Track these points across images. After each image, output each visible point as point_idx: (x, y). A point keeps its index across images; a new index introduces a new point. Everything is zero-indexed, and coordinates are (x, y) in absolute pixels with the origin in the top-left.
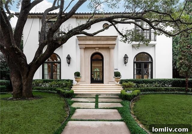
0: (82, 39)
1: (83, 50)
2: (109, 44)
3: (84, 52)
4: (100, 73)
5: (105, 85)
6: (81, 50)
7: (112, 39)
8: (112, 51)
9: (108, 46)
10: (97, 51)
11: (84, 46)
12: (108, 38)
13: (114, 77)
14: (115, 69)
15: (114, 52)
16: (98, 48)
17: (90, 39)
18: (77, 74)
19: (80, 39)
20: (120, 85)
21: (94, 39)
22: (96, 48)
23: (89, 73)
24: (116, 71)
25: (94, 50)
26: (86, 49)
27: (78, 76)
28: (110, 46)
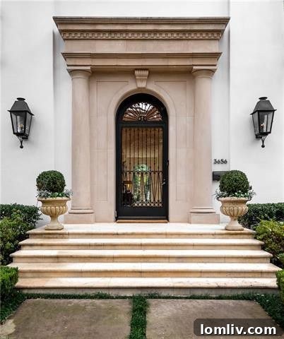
0: (76, 31)
1: (81, 82)
2: (193, 56)
3: (89, 88)
4: (154, 176)
5: (179, 235)
6: (77, 81)
7: (207, 31)
8: (204, 84)
9: (188, 62)
10: (142, 85)
11: (88, 63)
12: (188, 28)
13: (219, 197)
14: (217, 162)
15: (211, 89)
16: (146, 73)
17: (110, 32)
18: (51, 184)
19: (70, 31)
20: (247, 230)
21: (127, 32)
22: (137, 72)
23: (107, 176)
24: (219, 168)
25: (129, 79)
26: (96, 74)
27: (53, 190)
28: (197, 64)
